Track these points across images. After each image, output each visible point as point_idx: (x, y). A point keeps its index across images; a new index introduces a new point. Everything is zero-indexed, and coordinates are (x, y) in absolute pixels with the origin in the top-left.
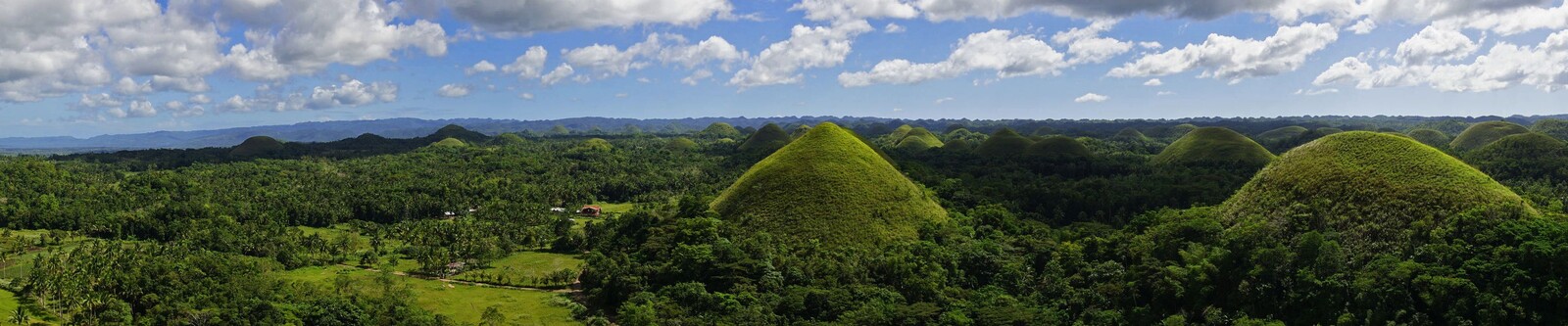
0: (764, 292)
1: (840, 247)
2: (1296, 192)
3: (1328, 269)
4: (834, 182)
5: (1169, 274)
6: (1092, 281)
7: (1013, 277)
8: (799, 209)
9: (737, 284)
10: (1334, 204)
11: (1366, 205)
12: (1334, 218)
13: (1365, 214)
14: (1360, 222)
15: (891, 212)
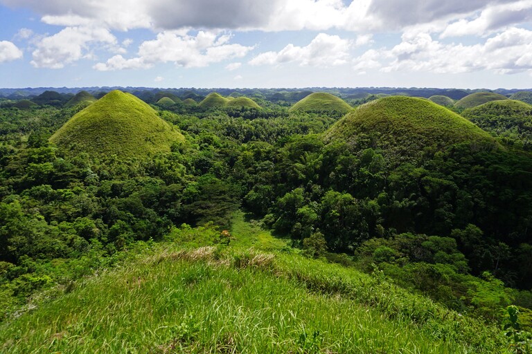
0: (88, 185)
1: (129, 158)
2: (362, 128)
3: (376, 169)
4: (122, 123)
5: (296, 167)
6: (258, 171)
7: (218, 169)
8: (104, 138)
9: (71, 183)
10: (382, 135)
11: (399, 136)
12: (381, 142)
13: (398, 141)
14: (395, 145)
15: (155, 138)
